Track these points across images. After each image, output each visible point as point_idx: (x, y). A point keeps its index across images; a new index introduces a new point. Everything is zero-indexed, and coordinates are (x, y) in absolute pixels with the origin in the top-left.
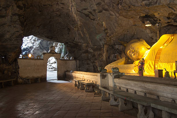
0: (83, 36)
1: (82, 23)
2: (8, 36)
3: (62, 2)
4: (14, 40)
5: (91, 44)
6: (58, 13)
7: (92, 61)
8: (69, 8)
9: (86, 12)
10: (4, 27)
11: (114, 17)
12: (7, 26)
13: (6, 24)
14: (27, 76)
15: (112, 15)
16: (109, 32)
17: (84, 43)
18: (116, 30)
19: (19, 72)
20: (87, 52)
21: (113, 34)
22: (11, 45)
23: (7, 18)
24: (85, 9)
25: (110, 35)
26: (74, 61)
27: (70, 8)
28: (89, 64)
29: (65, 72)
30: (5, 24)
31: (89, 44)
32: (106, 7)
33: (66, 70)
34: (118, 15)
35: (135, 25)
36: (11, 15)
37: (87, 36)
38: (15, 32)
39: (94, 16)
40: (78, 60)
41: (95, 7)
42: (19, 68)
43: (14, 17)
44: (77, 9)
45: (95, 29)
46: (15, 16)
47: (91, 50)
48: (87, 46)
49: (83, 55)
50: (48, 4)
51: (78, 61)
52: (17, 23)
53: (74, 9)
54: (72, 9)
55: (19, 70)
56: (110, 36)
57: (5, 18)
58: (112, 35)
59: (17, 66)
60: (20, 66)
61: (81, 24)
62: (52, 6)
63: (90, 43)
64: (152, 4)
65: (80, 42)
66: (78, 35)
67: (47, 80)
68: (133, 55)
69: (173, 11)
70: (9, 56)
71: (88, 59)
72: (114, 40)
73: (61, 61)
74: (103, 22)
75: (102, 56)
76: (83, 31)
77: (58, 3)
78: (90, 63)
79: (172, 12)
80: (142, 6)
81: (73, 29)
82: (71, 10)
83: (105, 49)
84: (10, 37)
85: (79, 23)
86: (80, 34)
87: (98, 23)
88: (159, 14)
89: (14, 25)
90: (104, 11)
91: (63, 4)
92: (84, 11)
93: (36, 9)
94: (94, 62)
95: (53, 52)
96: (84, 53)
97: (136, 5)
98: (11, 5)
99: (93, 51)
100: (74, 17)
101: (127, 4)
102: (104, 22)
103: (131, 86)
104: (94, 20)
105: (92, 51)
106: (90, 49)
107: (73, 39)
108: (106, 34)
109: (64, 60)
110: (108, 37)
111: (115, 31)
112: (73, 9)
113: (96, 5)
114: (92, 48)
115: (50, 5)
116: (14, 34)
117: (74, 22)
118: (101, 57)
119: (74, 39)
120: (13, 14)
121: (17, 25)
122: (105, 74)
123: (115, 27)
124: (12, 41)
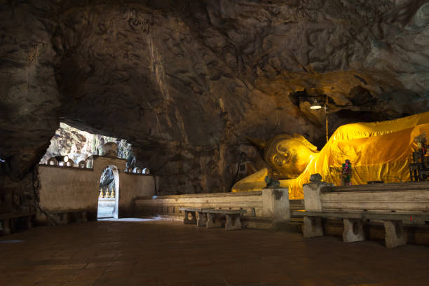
0: (170, 125)
1: (174, 98)
2: (26, 110)
3: (137, 53)
4: (40, 119)
5: (187, 143)
6: (124, 73)
7: (192, 177)
8: (149, 65)
9: (185, 77)
10: (19, 89)
11: (243, 89)
12: (27, 87)
13: (25, 82)
14: (56, 206)
15: (240, 86)
16: (230, 118)
17: (173, 141)
18: (245, 115)
19: (41, 197)
20: (179, 158)
21: (239, 122)
22: (31, 131)
23: (27, 68)
24: (183, 72)
25: (232, 125)
26: (150, 178)
27: (151, 67)
28: (185, 184)
29: (134, 200)
30: (22, 82)
31: (184, 142)
32: (228, 70)
33: (135, 197)
34: (250, 86)
35: (280, 108)
36: (38, 65)
37: (182, 125)
38: (43, 102)
39: (200, 85)
40: (158, 175)
41: (205, 69)
42: (39, 187)
43: (45, 69)
44: (165, 69)
45: (201, 111)
46: (47, 66)
47: (189, 154)
48: (180, 147)
49: (170, 165)
50: (108, 54)
51: (157, 178)
52: (50, 82)
53: (160, 69)
54: (155, 68)
55: (41, 191)
56: (233, 128)
57: (25, 69)
58: (236, 126)
59: (36, 183)
60: (43, 183)
61: (172, 99)
62: (115, 57)
63: (186, 140)
64: (330, 68)
65: (164, 137)
66: (159, 124)
67: (98, 216)
68: (284, 162)
69: (362, 84)
70: (25, 156)
71: (181, 173)
72: (239, 134)
73: (127, 175)
74: (219, 98)
75: (217, 165)
76: (172, 116)
77: (127, 54)
78: (186, 181)
79: (360, 87)
80: (306, 71)
81: (151, 110)
82: (153, 70)
83: (222, 152)
84: (32, 113)
85: (168, 98)
86: (163, 122)
87: (208, 101)
88: (333, 88)
89: (44, 87)
90: (223, 78)
91: (138, 56)
92: (180, 76)
93: (82, 59)
94: (196, 179)
95: (112, 154)
96: (172, 160)
97: (295, 69)
98: (39, 43)
99: (192, 157)
100: (158, 86)
101: (276, 66)
102: (221, 100)
103: (382, 202)
104: (201, 94)
105: (190, 156)
106: (186, 151)
107: (148, 132)
108: (225, 123)
109: (132, 173)
110: (229, 128)
111: (243, 117)
112: (157, 70)
113: (208, 65)
114: (190, 151)
115: (111, 56)
116: (42, 105)
117: (156, 96)
118: (214, 168)
119: (151, 130)
120: (43, 61)
121: (49, 88)
122: (280, 190)
123: (244, 108)
124: (37, 123)
